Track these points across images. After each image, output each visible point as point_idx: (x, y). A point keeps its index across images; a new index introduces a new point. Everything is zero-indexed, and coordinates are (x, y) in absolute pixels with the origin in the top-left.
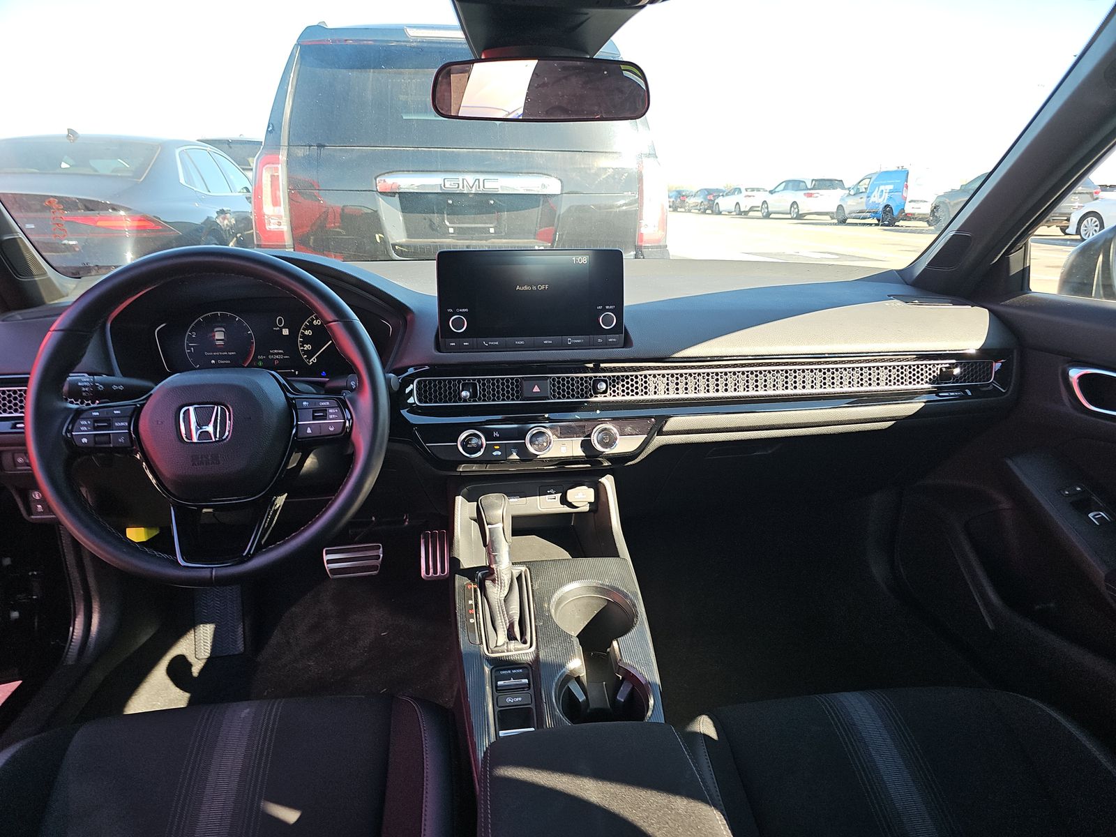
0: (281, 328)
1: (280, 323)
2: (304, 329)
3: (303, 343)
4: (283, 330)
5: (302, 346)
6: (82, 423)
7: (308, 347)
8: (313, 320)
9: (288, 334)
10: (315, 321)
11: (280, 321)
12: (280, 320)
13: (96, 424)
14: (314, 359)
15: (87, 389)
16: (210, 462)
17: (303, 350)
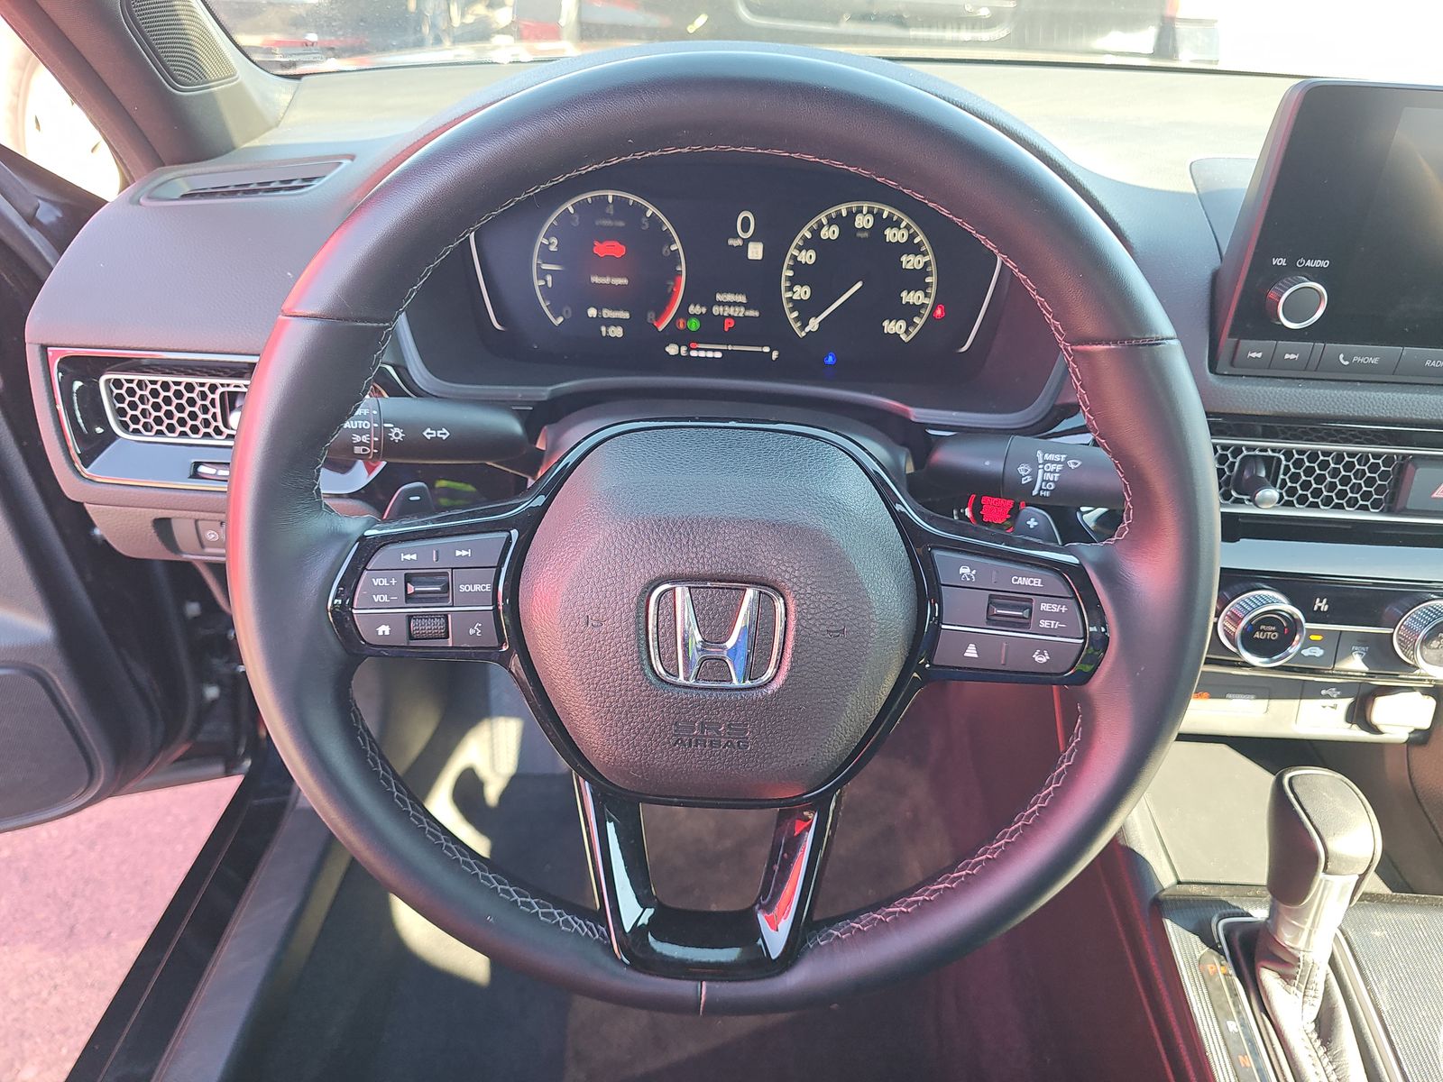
0: (746, 242)
1: (745, 228)
2: (800, 249)
3: (793, 283)
4: (751, 245)
5: (790, 289)
6: (376, 582)
7: (802, 292)
8: (821, 226)
9: (760, 257)
10: (825, 228)
11: (746, 222)
12: (746, 220)
13: (411, 589)
14: (814, 324)
15: (365, 439)
16: (724, 741)
17: (790, 299)
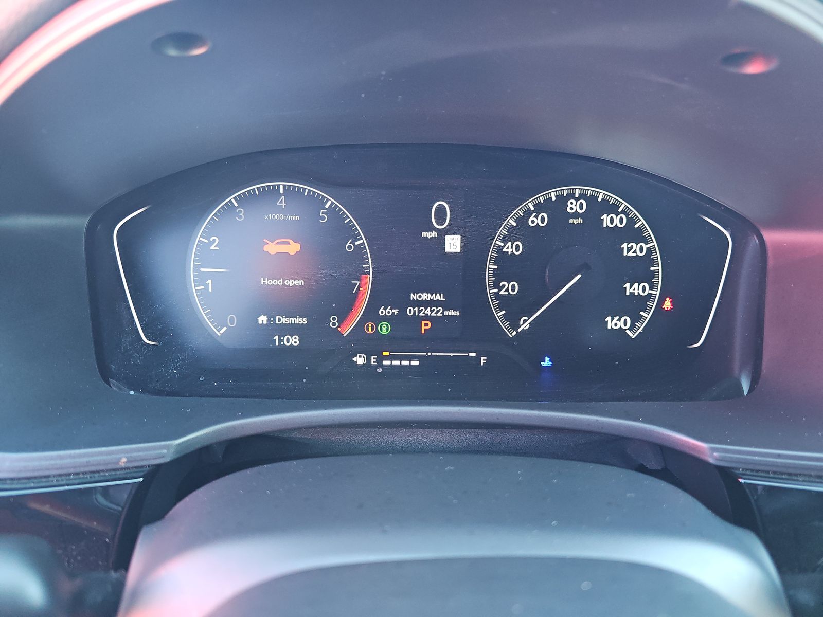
0: (442, 234)
1: (441, 220)
2: (505, 240)
3: (499, 276)
4: (448, 238)
5: (495, 284)
7: (510, 288)
8: (528, 213)
9: (459, 250)
10: (533, 216)
12: (441, 210)
14: (525, 324)
17: (496, 296)
